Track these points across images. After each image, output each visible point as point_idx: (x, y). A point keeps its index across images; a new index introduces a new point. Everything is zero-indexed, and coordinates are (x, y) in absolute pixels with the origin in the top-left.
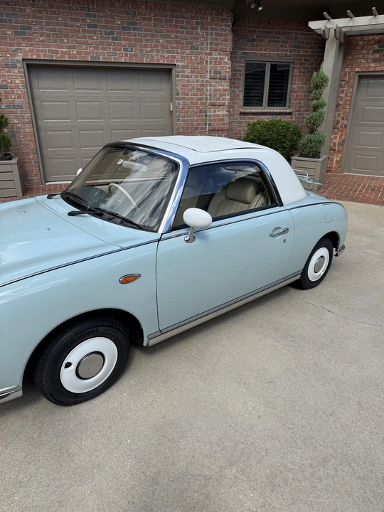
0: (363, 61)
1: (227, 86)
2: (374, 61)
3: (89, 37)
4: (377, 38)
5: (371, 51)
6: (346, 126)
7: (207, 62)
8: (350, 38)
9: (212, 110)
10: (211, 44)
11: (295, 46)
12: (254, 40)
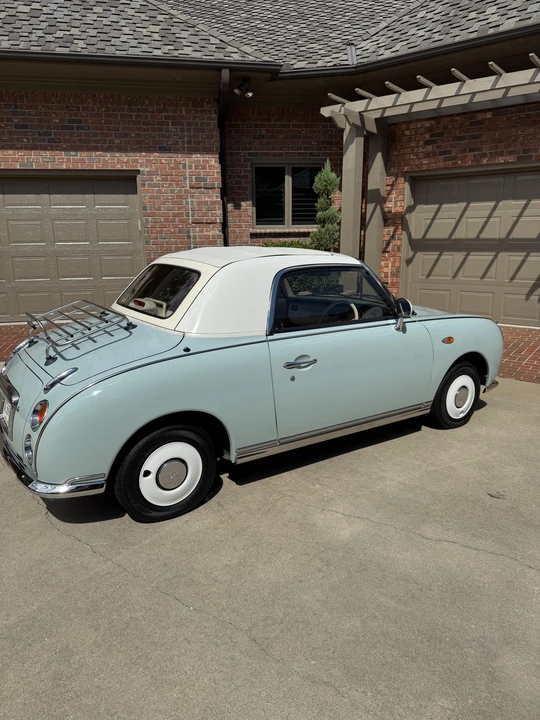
0: (412, 157)
1: (217, 197)
2: (427, 155)
3: (18, 139)
4: (427, 124)
5: (422, 143)
6: (399, 249)
7: (184, 167)
8: (393, 127)
9: (198, 229)
10: (189, 142)
11: (323, 143)
12: (263, 137)
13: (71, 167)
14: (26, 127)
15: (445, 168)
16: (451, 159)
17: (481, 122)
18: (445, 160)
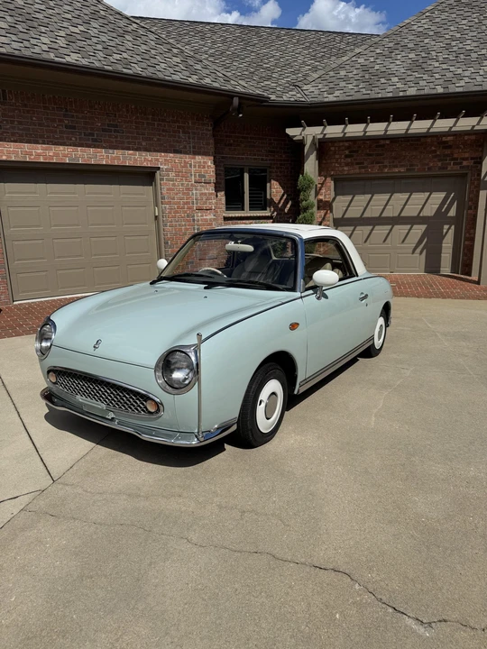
0: (337, 165)
1: (212, 190)
2: (347, 165)
3: (67, 138)
4: (347, 144)
5: (343, 156)
7: (191, 166)
9: (200, 214)
10: (194, 147)
11: (270, 151)
12: (231, 145)
13: (110, 163)
14: (74, 128)
15: (360, 174)
16: (364, 168)
17: (383, 146)
18: (360, 168)
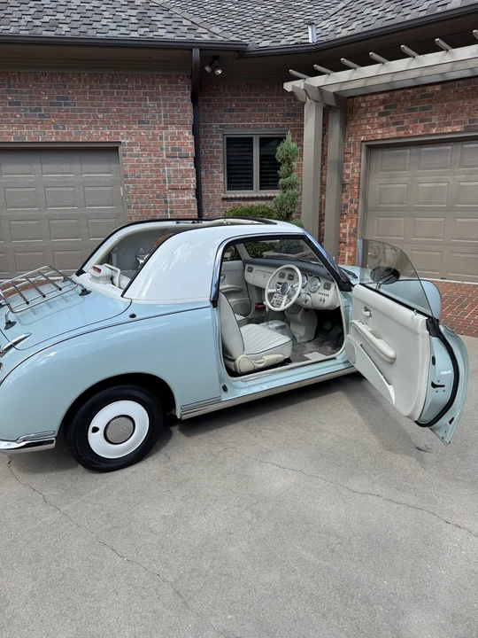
0: (368, 127)
1: (191, 165)
2: (381, 126)
3: (12, 115)
4: (381, 97)
5: (376, 114)
6: (356, 211)
7: (161, 138)
8: (350, 100)
9: (174, 195)
10: (165, 116)
11: (288, 115)
12: (233, 110)
13: (60, 139)
14: (18, 104)
15: (398, 138)
16: (403, 129)
17: (430, 95)
18: (398, 130)
